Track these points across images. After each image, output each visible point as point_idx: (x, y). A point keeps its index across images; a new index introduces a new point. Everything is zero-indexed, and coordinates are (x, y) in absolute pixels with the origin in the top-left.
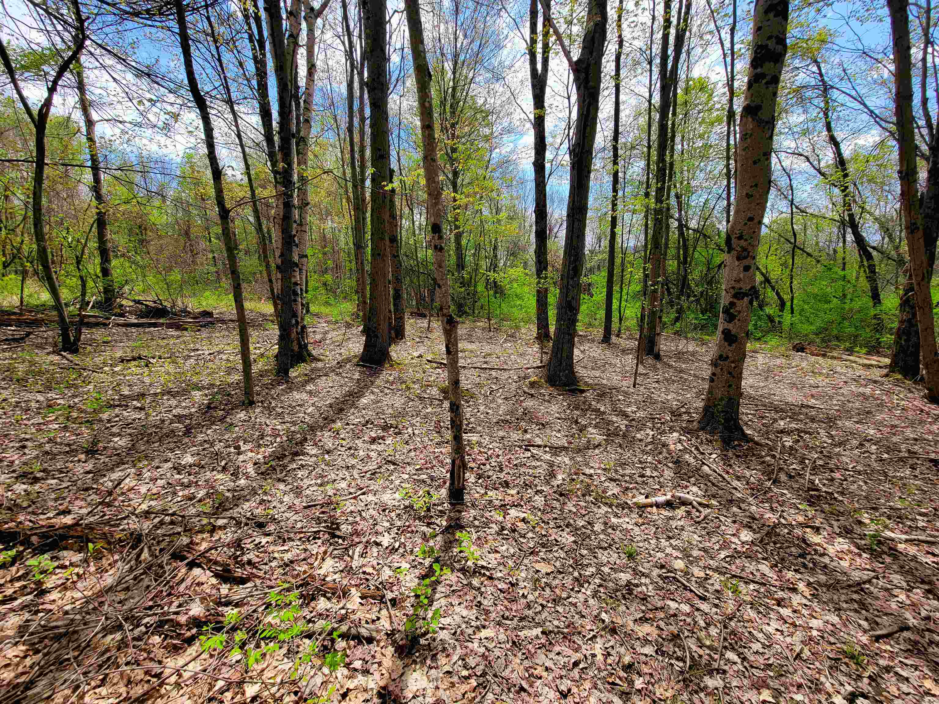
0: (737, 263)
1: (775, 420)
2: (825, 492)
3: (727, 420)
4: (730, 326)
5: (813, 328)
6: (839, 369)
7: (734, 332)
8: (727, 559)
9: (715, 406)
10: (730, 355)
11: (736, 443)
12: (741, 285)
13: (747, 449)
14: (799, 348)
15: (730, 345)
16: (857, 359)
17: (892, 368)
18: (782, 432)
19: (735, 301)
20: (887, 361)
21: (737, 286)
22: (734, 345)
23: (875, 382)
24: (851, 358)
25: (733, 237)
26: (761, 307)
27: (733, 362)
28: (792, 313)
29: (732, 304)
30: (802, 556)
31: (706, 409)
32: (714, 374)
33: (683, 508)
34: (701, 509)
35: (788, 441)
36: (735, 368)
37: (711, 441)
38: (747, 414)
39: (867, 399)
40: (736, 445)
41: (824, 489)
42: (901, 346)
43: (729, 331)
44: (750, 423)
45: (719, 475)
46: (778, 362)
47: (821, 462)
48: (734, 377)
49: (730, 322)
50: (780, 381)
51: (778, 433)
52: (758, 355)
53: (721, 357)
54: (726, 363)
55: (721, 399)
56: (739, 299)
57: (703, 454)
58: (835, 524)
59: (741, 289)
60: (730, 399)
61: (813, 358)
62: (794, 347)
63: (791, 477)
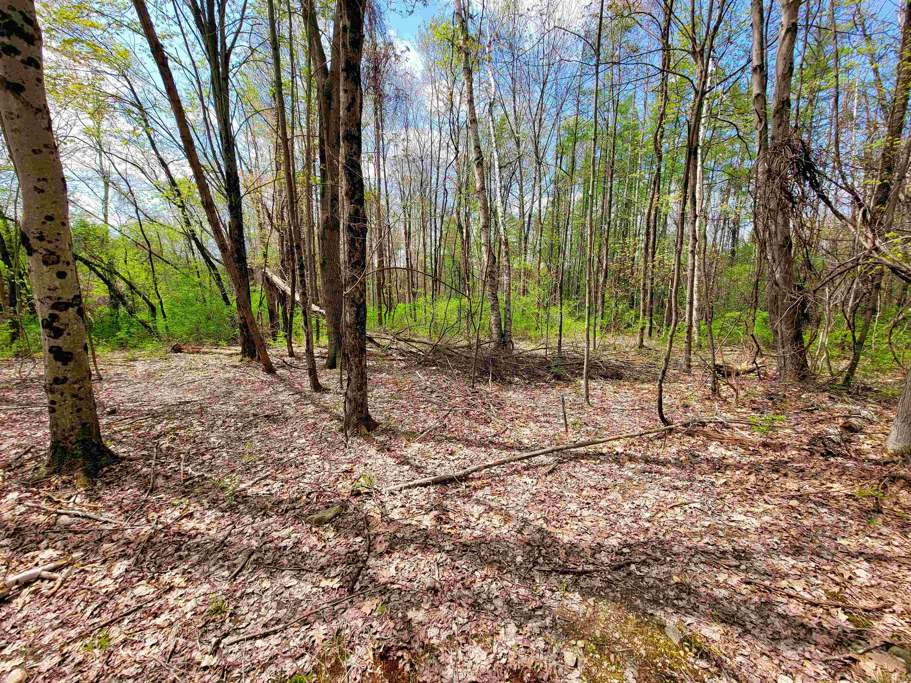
0: (45, 268)
1: (152, 427)
2: (198, 476)
3: (86, 450)
4: (59, 342)
5: (185, 329)
6: (210, 362)
7: (65, 348)
8: (95, 613)
9: (66, 438)
10: (69, 375)
11: (105, 469)
12: (59, 293)
13: (120, 470)
14: (177, 350)
15: (65, 364)
16: (222, 351)
17: (243, 352)
18: (159, 436)
19: (57, 312)
20: (240, 349)
21: (54, 295)
22: (71, 364)
23: (235, 367)
24: (218, 351)
25: (30, 236)
26: (131, 313)
27: (75, 383)
28: (165, 316)
29: (54, 317)
30: (178, 550)
31: (54, 447)
32: (52, 402)
33: (26, 591)
34: (55, 575)
35: (165, 443)
36: (79, 389)
37: (70, 482)
38: (120, 432)
39: (230, 382)
40: (107, 471)
41: (197, 474)
42: (245, 337)
43: (59, 348)
44: (124, 440)
45: (83, 517)
46: (158, 366)
47: (194, 451)
48: (81, 399)
49: (56, 337)
50: (161, 385)
51: (155, 438)
52: (137, 364)
53: (56, 380)
54: (65, 385)
55: (73, 429)
56: (61, 311)
57: (58, 502)
58: (205, 501)
59: (59, 298)
60: (84, 425)
61: (191, 356)
62: (173, 349)
63: (167, 478)
